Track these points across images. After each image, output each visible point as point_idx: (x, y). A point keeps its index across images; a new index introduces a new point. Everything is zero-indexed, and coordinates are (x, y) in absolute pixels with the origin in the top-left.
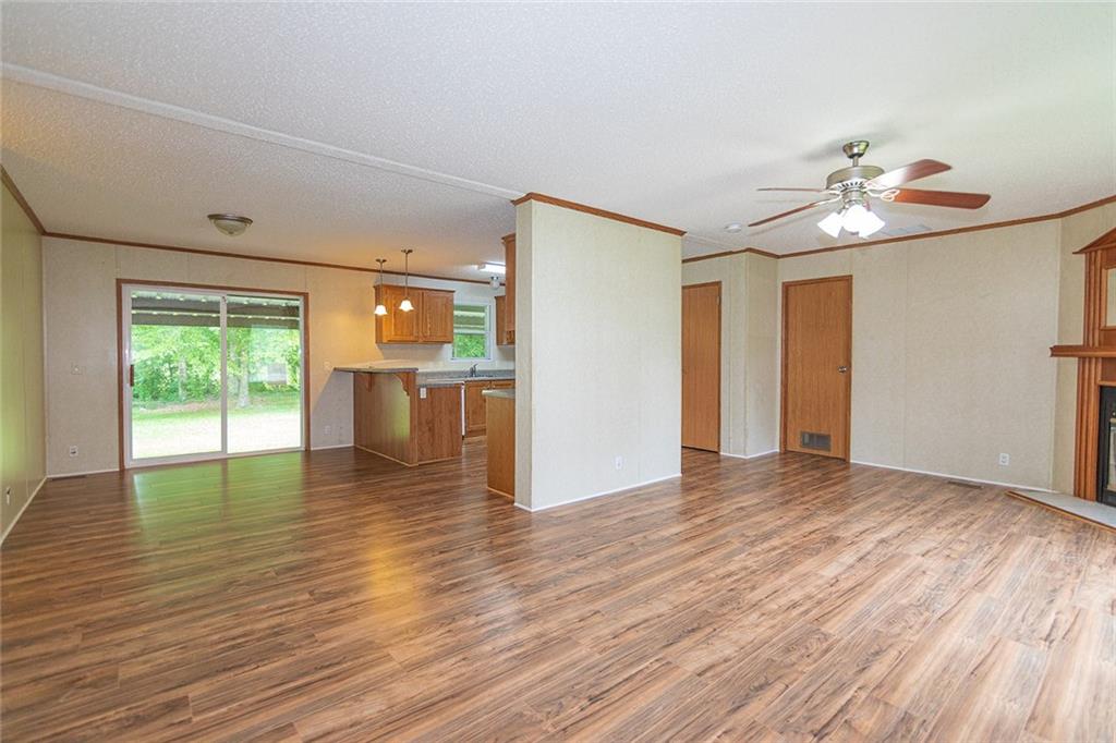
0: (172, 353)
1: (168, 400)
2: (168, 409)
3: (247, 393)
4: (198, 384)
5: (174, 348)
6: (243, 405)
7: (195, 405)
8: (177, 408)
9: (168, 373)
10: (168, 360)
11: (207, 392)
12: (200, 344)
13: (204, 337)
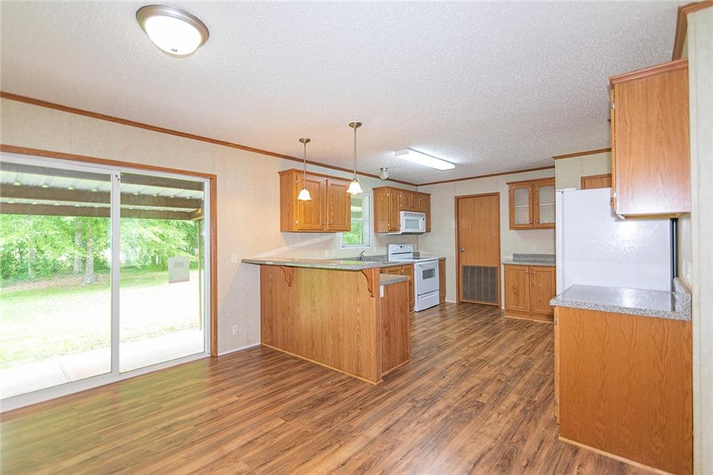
0: (25, 241)
1: (19, 279)
2: (18, 288)
3: (92, 272)
4: (46, 265)
5: (27, 236)
6: (88, 282)
7: (44, 284)
8: (27, 287)
9: (18, 256)
10: (21, 246)
11: (55, 271)
12: (53, 233)
13: (55, 227)
